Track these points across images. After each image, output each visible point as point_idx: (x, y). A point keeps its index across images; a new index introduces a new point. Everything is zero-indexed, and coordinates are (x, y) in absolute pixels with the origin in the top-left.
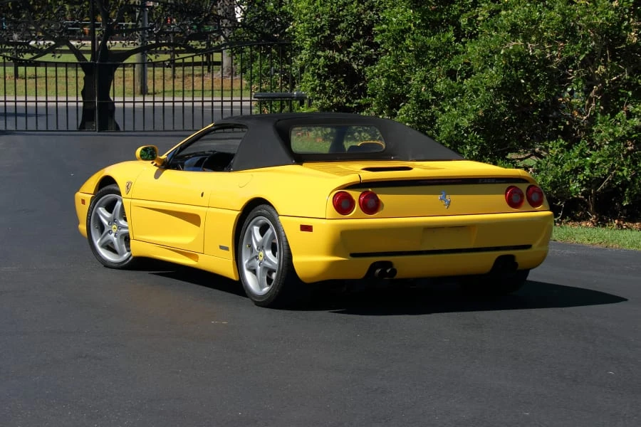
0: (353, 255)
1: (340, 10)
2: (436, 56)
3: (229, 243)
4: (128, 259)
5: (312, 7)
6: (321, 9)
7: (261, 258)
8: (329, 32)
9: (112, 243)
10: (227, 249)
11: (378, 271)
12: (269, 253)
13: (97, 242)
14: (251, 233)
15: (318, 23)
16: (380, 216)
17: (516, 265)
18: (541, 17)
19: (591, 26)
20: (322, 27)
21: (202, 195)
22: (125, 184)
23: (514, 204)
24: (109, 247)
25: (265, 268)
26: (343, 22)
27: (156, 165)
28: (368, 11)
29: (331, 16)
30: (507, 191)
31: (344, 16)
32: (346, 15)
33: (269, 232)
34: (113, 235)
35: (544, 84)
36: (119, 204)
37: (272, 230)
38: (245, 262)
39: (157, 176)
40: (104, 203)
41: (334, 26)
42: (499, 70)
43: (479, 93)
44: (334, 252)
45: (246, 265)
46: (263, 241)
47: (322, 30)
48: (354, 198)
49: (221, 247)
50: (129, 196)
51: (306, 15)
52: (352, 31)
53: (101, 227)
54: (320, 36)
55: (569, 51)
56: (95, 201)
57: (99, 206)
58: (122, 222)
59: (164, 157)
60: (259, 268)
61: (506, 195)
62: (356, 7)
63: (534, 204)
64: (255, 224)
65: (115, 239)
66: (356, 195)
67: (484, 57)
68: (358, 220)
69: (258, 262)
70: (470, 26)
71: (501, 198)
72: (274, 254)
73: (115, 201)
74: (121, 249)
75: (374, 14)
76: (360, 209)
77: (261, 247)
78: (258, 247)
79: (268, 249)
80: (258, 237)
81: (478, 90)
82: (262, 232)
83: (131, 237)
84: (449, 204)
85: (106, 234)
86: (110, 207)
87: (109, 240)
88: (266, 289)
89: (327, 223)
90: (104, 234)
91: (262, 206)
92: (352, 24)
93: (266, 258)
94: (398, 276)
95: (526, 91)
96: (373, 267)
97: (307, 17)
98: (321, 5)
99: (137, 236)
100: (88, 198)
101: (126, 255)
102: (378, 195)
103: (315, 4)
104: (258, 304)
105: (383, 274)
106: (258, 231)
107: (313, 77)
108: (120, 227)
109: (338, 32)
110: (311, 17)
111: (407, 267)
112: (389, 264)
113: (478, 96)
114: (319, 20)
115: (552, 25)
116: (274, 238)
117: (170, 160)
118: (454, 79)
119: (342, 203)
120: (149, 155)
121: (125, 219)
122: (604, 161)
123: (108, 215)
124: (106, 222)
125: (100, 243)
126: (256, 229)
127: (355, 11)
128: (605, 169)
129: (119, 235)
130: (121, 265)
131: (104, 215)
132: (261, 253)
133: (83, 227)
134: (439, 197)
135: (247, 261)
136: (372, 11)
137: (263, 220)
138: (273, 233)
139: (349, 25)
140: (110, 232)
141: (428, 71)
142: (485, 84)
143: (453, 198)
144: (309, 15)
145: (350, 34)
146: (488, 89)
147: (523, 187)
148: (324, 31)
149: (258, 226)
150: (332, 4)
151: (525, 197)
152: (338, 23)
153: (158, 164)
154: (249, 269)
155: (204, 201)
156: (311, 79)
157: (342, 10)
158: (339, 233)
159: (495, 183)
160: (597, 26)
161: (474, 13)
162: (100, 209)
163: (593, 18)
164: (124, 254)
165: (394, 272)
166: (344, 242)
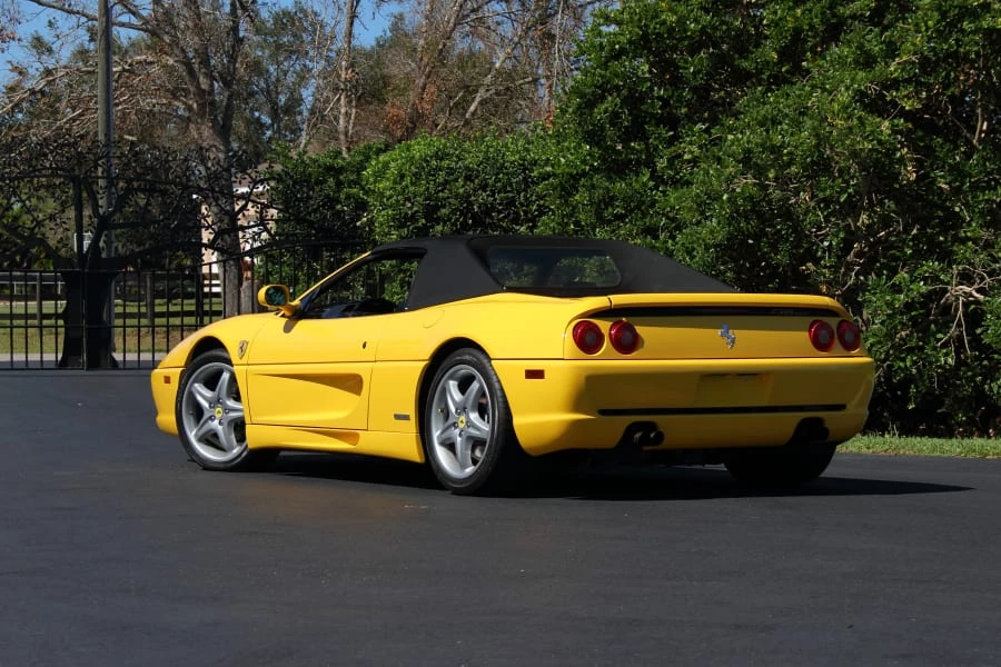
0: (603, 412)
1: (439, 191)
2: (625, 209)
3: (410, 409)
4: (240, 455)
5: (399, 187)
6: (412, 189)
7: (461, 426)
8: (424, 221)
9: (215, 435)
10: (406, 418)
11: (638, 435)
12: (474, 416)
13: (192, 435)
14: (444, 391)
15: (408, 208)
16: (638, 356)
17: (826, 431)
18: (784, 142)
19: (854, 154)
20: (413, 215)
21: (364, 346)
22: (237, 346)
23: (821, 345)
24: (211, 440)
25: (470, 438)
26: (444, 206)
27: (283, 316)
28: (480, 192)
29: (426, 199)
30: (811, 327)
31: (444, 199)
32: (448, 198)
33: (475, 386)
34: (216, 422)
35: (787, 240)
36: (226, 376)
37: (480, 382)
38: (436, 434)
39: (287, 329)
40: (202, 376)
41: (431, 212)
42: (722, 222)
43: (695, 253)
44: (576, 407)
45: (438, 437)
46: (466, 400)
47: (413, 218)
48: (603, 331)
49: (398, 417)
50: (244, 361)
51: (391, 197)
52: (457, 220)
53: (198, 412)
54: (411, 228)
55: (826, 189)
56: (186, 377)
57: (195, 381)
58: (231, 403)
59: (296, 302)
60: (459, 439)
61: (810, 331)
62: (463, 186)
63: (849, 347)
64: (451, 378)
65: (220, 428)
66: (604, 326)
67: (699, 205)
68: (608, 361)
69: (457, 431)
70: (671, 169)
71: (803, 337)
72: (482, 417)
73: (219, 374)
74: (229, 441)
75: (488, 196)
76: (611, 346)
77: (462, 409)
78: (457, 410)
79: (473, 410)
80: (457, 396)
81: (694, 249)
82: (463, 387)
83: (247, 421)
84: (733, 342)
85: (206, 422)
86: (211, 382)
87: (211, 430)
88: (470, 470)
89: (566, 366)
90: (202, 421)
91: (462, 350)
92: (457, 209)
93: (470, 424)
94: (666, 444)
95: (760, 250)
96: (631, 429)
97: (393, 200)
98: (412, 184)
99: (255, 419)
100: (175, 374)
101: (236, 451)
102: (636, 328)
103: (404, 183)
104: (458, 492)
105: (645, 440)
106: (456, 387)
107: (402, 287)
108: (228, 410)
109: (437, 221)
110: (398, 201)
111: (678, 431)
112: (652, 426)
113: (692, 258)
114: (409, 205)
115: (803, 151)
116: (484, 395)
117: (305, 307)
118: (656, 237)
119: (586, 337)
120: (275, 300)
121: (238, 398)
122: (880, 342)
123: (208, 394)
124: (205, 404)
125: (196, 435)
126: (453, 385)
127: (461, 191)
128: (881, 353)
129: (225, 422)
130: (229, 465)
131: (203, 394)
132: (463, 418)
133: (167, 419)
134: (719, 332)
135: (439, 432)
136: (485, 191)
137: (465, 370)
138: (481, 387)
139: (453, 212)
140: (211, 418)
141: (613, 231)
142: (704, 240)
143: (738, 334)
144: (395, 198)
145: (454, 224)
146: (707, 248)
147: (833, 322)
148: (417, 221)
149: (454, 380)
150: (428, 183)
151: (836, 336)
152: (437, 208)
153: (288, 314)
154: (442, 444)
155: (367, 354)
156: (398, 290)
157: (442, 191)
158: (583, 379)
159: (795, 315)
160: (863, 155)
161: (680, 148)
162: (196, 385)
163: (858, 142)
164: (233, 448)
165: (660, 437)
166: (590, 392)
